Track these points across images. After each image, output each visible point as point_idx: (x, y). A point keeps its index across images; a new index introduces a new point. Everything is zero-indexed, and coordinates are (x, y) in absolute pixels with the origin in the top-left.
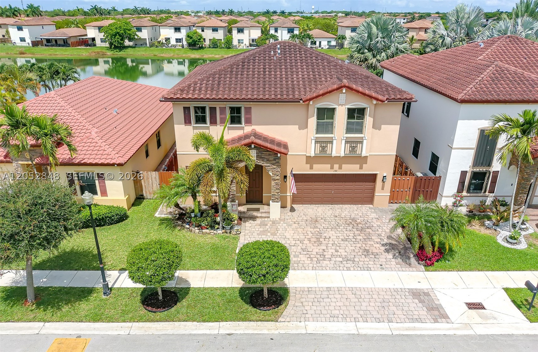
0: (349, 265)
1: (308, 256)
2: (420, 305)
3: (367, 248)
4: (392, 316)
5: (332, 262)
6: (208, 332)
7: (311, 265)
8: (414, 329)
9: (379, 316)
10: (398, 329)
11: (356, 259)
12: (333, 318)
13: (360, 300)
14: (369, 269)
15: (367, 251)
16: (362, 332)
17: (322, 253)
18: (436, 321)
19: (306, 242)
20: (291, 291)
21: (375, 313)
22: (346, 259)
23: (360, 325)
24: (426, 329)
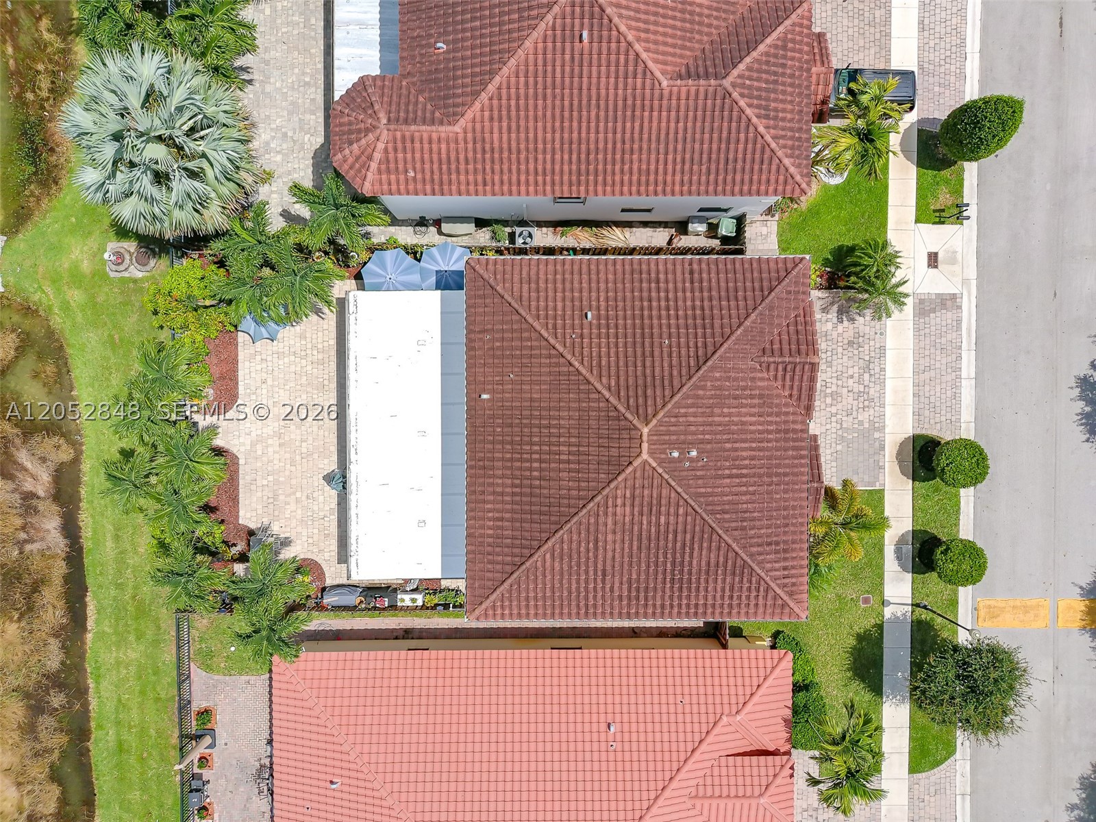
0: (877, 369)
1: (861, 410)
2: (938, 314)
3: (846, 341)
4: (954, 345)
5: (872, 385)
6: (972, 505)
7: (877, 408)
8: (969, 330)
9: (954, 356)
10: (969, 343)
11: (867, 358)
12: (956, 396)
13: (932, 367)
14: (883, 349)
15: (851, 343)
16: (973, 375)
17: (856, 395)
18: (960, 307)
19: (834, 410)
20: (918, 432)
21: (950, 359)
22: (866, 370)
23: (964, 374)
24: (970, 320)
